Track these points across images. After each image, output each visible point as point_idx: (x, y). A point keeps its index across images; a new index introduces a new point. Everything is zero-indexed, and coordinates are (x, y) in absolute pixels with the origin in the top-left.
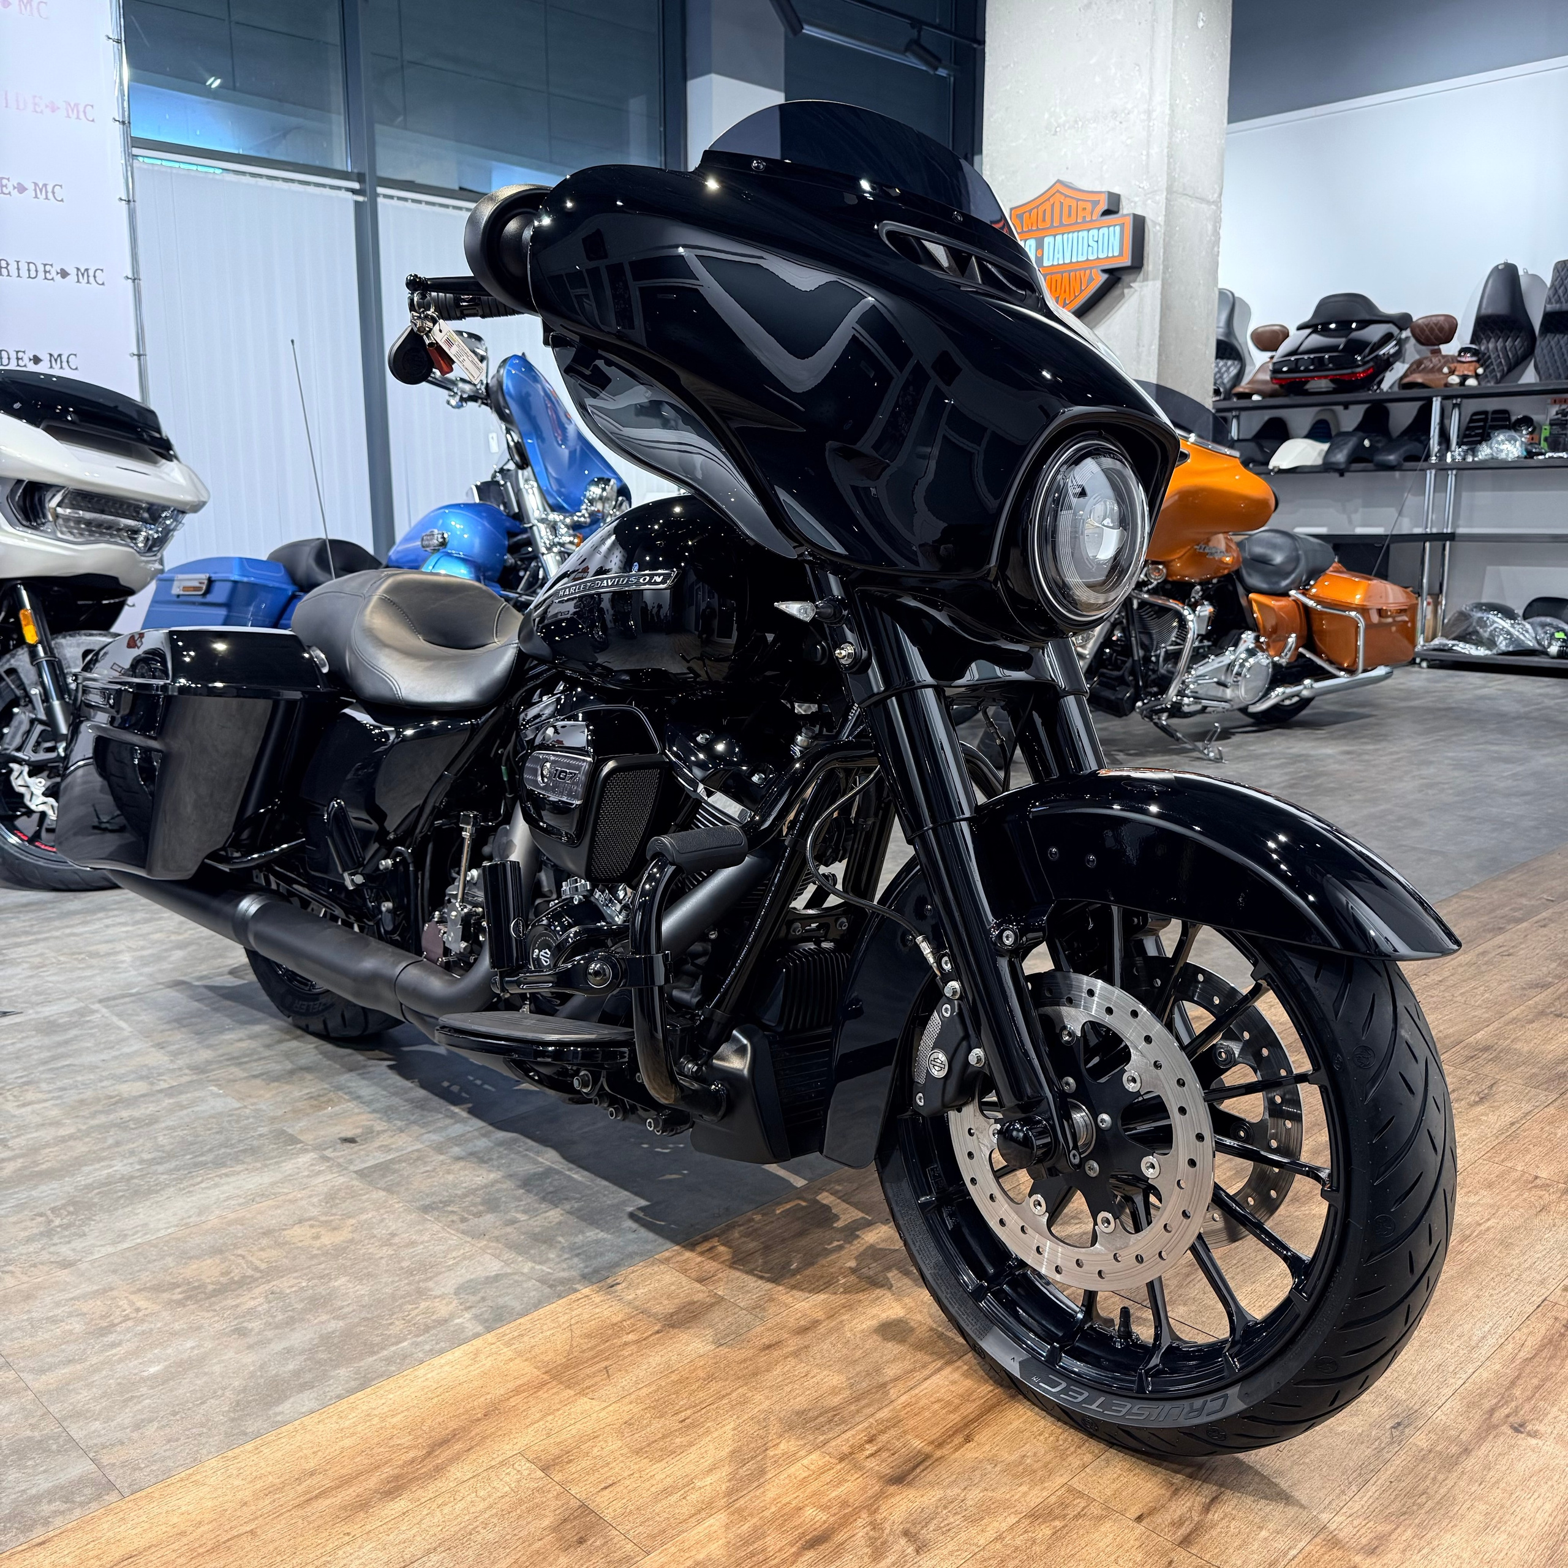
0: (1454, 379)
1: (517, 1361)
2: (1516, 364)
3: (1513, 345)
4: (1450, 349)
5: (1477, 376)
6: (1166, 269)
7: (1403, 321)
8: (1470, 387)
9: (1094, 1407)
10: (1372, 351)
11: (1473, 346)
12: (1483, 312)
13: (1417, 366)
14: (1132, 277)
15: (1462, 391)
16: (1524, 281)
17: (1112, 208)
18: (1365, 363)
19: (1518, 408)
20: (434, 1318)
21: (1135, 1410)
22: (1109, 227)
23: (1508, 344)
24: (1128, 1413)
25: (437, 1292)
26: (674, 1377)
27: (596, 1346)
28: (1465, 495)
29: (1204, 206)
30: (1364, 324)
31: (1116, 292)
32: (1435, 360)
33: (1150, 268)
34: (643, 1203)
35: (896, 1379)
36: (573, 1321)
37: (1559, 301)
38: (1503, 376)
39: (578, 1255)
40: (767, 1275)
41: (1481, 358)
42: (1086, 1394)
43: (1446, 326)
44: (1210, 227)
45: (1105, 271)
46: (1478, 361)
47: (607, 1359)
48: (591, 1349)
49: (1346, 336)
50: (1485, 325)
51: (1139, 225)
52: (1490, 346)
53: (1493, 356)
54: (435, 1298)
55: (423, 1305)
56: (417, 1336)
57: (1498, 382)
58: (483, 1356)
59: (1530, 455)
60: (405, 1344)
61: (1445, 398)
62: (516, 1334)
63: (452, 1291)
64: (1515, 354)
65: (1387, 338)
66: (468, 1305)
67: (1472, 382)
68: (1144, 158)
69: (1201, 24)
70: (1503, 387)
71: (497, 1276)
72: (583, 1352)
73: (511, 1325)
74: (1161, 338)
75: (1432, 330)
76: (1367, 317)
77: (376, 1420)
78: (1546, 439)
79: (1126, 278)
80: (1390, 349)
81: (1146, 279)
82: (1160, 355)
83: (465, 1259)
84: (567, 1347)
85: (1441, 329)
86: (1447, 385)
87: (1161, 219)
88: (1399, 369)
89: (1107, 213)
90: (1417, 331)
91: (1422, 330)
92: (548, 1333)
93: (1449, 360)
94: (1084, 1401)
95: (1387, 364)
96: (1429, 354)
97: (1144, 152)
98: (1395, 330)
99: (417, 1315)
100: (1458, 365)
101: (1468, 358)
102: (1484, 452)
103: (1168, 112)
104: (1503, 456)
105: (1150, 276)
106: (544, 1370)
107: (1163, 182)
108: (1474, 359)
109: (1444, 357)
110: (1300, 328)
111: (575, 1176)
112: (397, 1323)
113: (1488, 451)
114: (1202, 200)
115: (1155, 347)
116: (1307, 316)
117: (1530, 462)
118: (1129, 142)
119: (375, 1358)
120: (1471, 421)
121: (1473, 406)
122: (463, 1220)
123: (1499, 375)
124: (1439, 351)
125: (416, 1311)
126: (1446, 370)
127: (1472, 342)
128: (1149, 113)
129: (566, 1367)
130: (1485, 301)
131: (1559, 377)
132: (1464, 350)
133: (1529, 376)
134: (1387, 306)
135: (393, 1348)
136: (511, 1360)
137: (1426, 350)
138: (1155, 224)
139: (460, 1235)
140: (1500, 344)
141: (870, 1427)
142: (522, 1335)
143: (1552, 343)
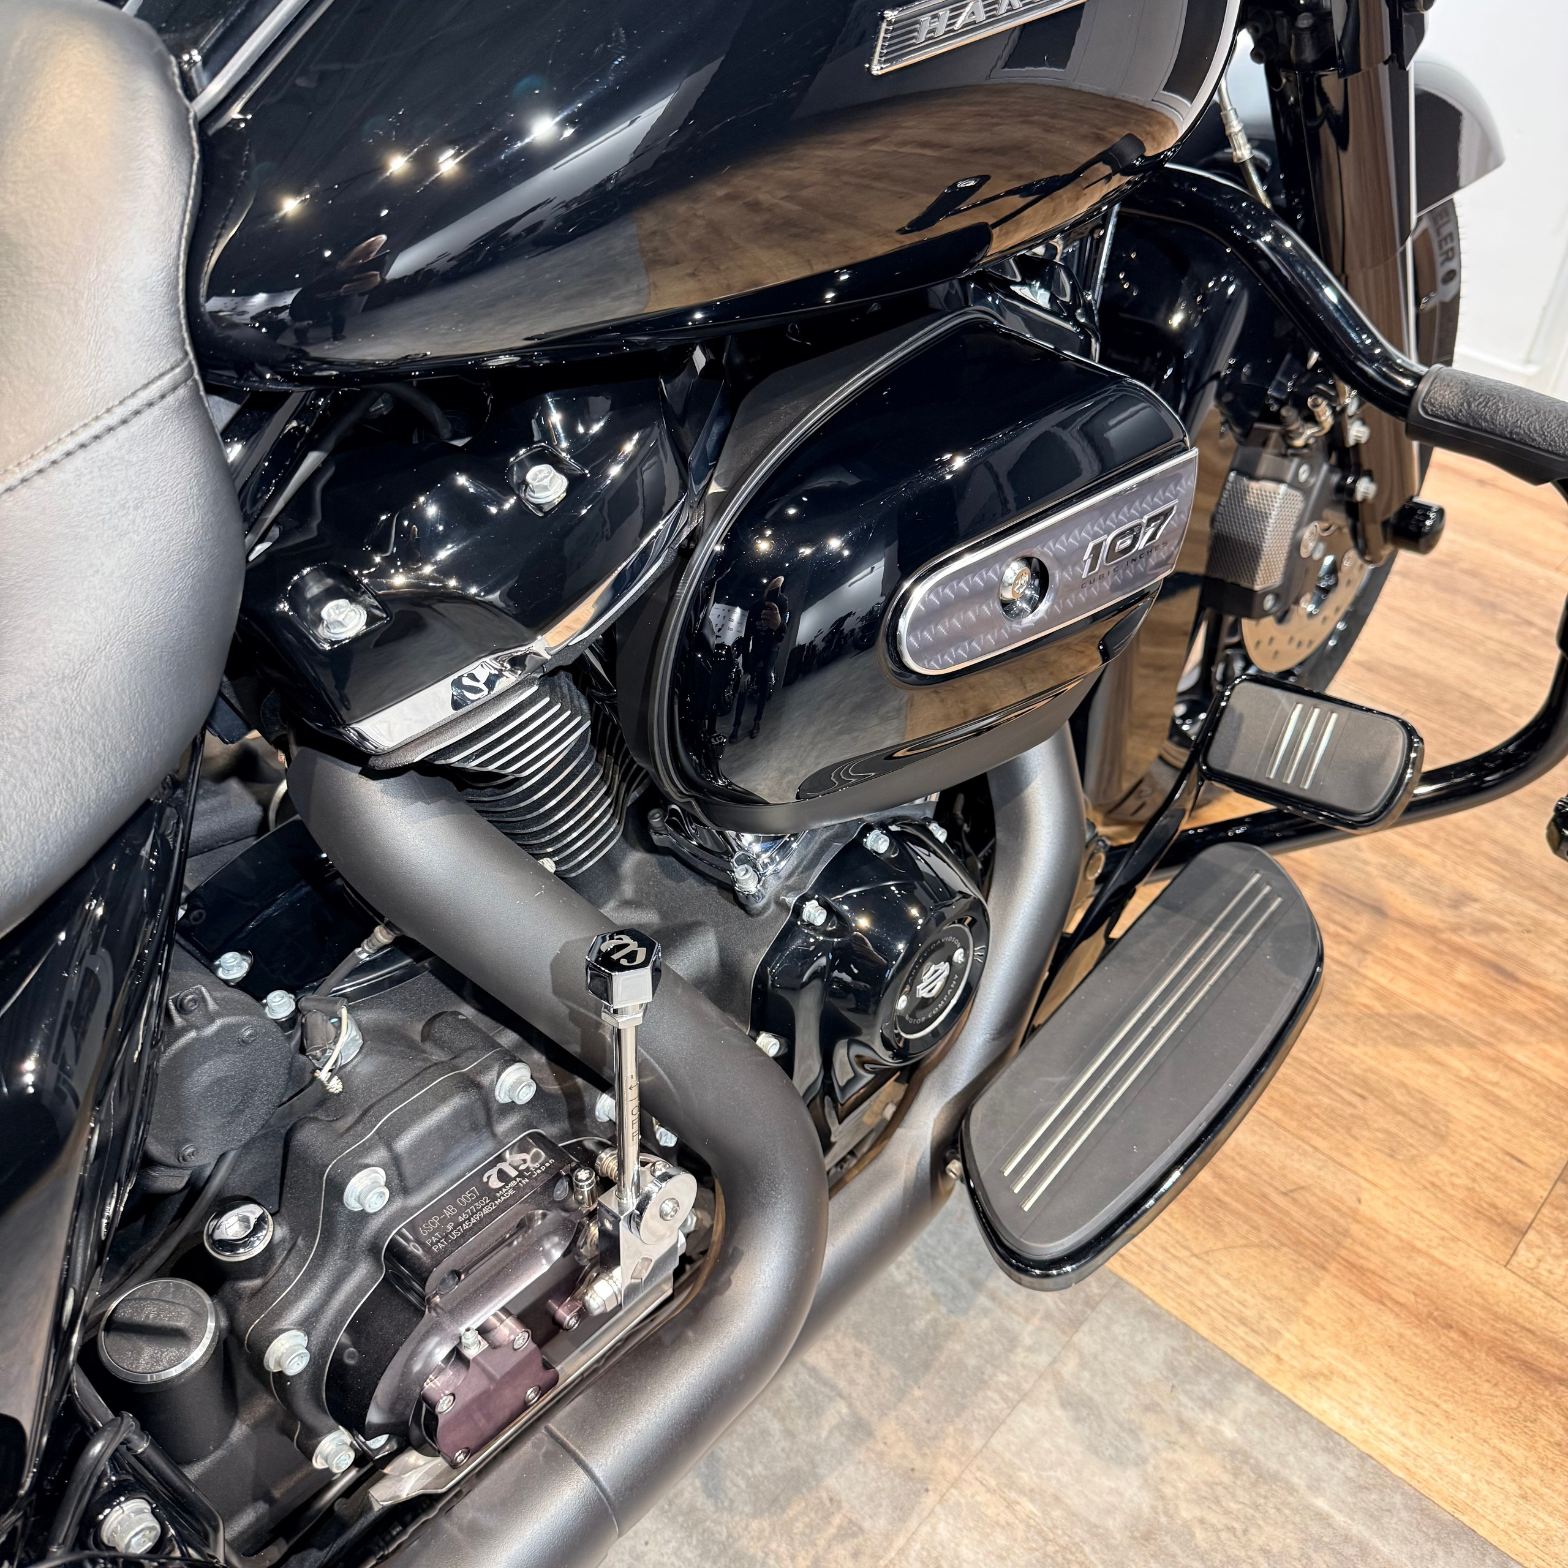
1: (1309, 1312)
20: (1226, 1478)
25: (1144, 1500)
27: (1235, 1213)
36: (1183, 1254)
47: (1264, 1196)
48: (1247, 1220)
54: (1163, 1497)
55: (1187, 1512)
56: (1292, 1490)
58: (1315, 1365)
60: (1321, 1503)
62: (1241, 1331)
63: (1132, 1473)
66: (1174, 1429)
71: (1064, 1404)
72: (1257, 1229)
73: (1220, 1342)
77: (1531, 1482)
83: (1012, 1484)
84: (1252, 1251)
92: (1225, 1283)
99: (1227, 1512)
106: (1319, 1273)
112: (1259, 1541)
119: (1377, 1542)
122: (851, 1530)
125: (1212, 1518)
129: (1299, 1244)
135: (1340, 1519)
136: (1309, 1321)
139: (913, 1523)
142: (1243, 1321)
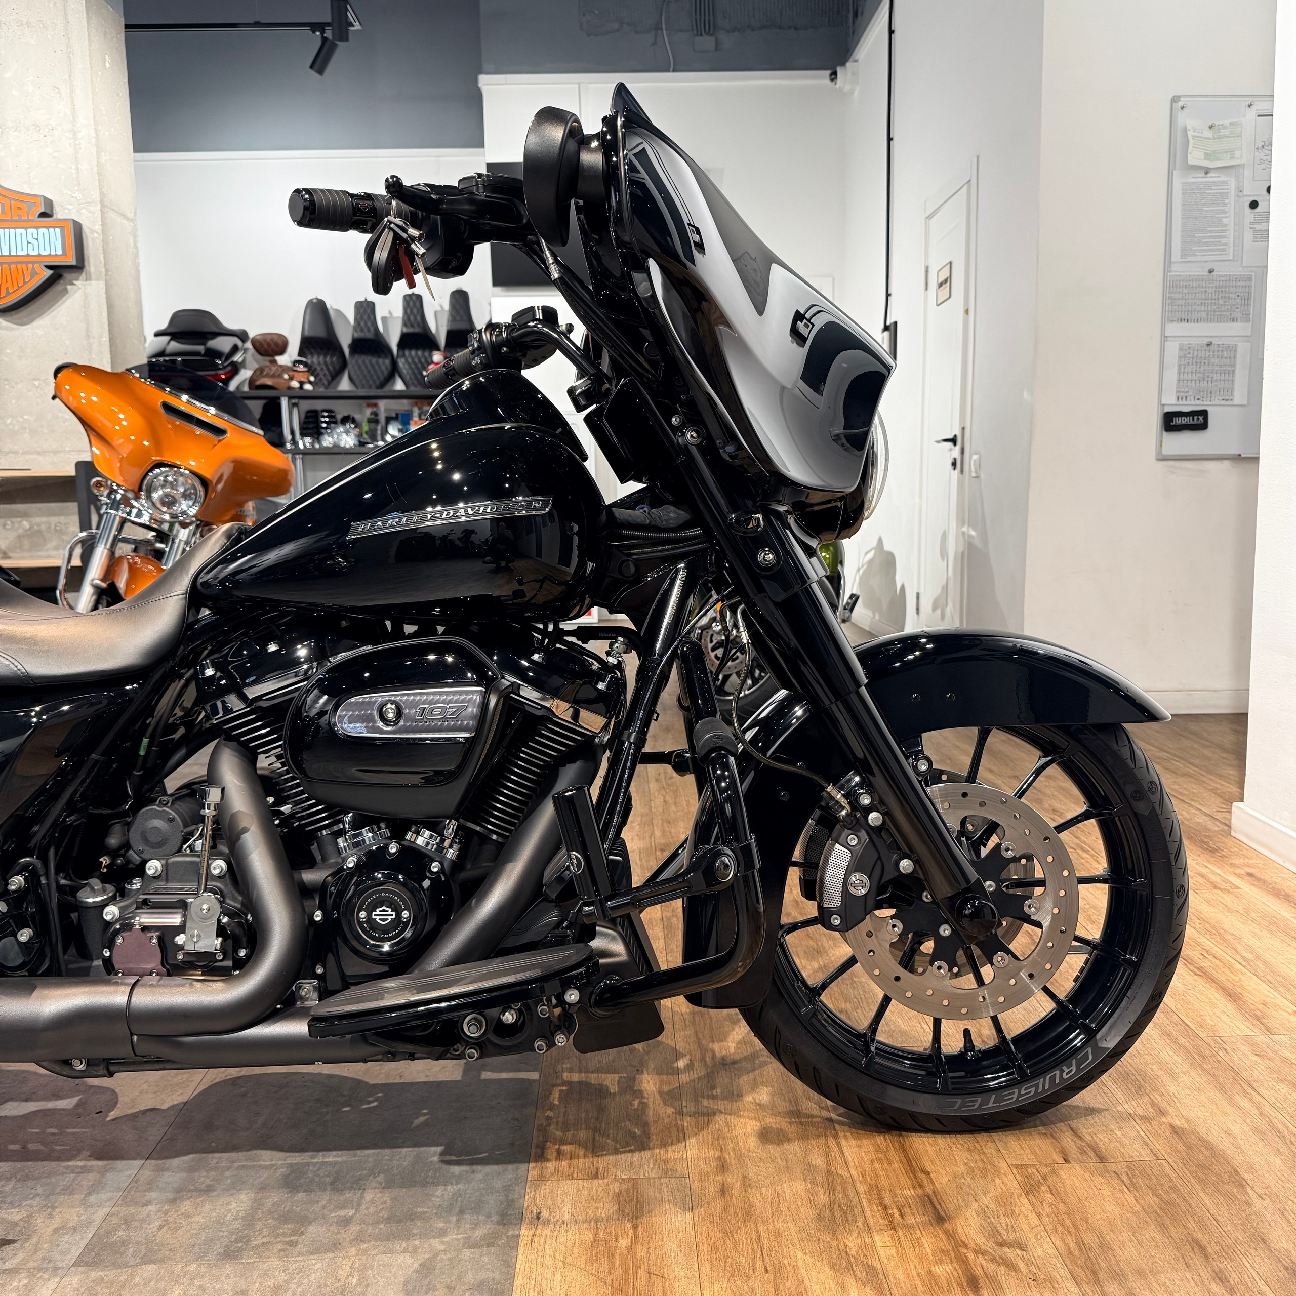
0: (295, 384)
2: (336, 375)
3: (331, 360)
4: (284, 360)
5: (310, 382)
6: (107, 271)
7: (243, 336)
8: (308, 391)
9: (991, 1105)
10: (227, 359)
11: (303, 359)
12: (306, 333)
13: (259, 372)
14: (74, 275)
15: (301, 393)
16: (331, 313)
17: (48, 211)
18: (225, 367)
19: (342, 409)
21: (1023, 1092)
22: (48, 228)
23: (328, 359)
24: (1020, 1095)
26: (705, 1249)
27: (611, 1264)
28: (309, 474)
29: (125, 222)
30: (215, 335)
31: (58, 287)
32: (274, 369)
33: (92, 269)
34: (439, 1149)
35: (829, 1164)
36: (559, 1259)
37: (362, 330)
38: (329, 383)
39: (461, 1212)
40: (632, 1148)
41: (311, 370)
42: (979, 1099)
43: (280, 342)
44: (131, 241)
45: (49, 267)
46: (308, 371)
47: (637, 1266)
48: (611, 1268)
49: (204, 344)
50: (308, 344)
51: (78, 230)
52: (315, 360)
53: (319, 368)
57: (326, 388)
59: (362, 444)
61: (290, 398)
64: (334, 368)
65: (235, 349)
67: (308, 387)
68: (74, 171)
69: (108, 65)
70: (330, 392)
71: (423, 1265)
72: (610, 1273)
74: (110, 330)
75: (269, 344)
76: (216, 330)
78: (366, 433)
79: (67, 276)
80: (238, 358)
81: (88, 279)
82: (111, 346)
83: (362, 1271)
84: (592, 1278)
85: (276, 344)
86: (290, 388)
87: (98, 227)
88: (245, 374)
89: (43, 215)
90: (257, 345)
91: (261, 344)
92: (559, 1278)
93: (285, 369)
94: (980, 1105)
95: (235, 369)
96: (268, 364)
97: (73, 167)
98: (239, 343)
100: (296, 374)
101: (301, 368)
102: (327, 441)
103: (93, 134)
104: (342, 444)
105: (93, 276)
107: (96, 196)
108: (305, 369)
109: (281, 366)
110: (157, 334)
111: (330, 1159)
113: (330, 440)
114: (124, 216)
115: (105, 339)
116: (163, 325)
117: (363, 449)
118: (56, 154)
120: (306, 417)
121: (306, 405)
122: (291, 1244)
123: (326, 383)
124: (275, 362)
126: (286, 376)
127: (300, 355)
128: (74, 133)
130: (307, 326)
131: (370, 387)
132: (296, 362)
133: (345, 385)
134: (229, 322)
137: (265, 361)
138: (92, 231)
139: (314, 1257)
140: (321, 358)
141: (869, 1201)
143: (360, 362)
